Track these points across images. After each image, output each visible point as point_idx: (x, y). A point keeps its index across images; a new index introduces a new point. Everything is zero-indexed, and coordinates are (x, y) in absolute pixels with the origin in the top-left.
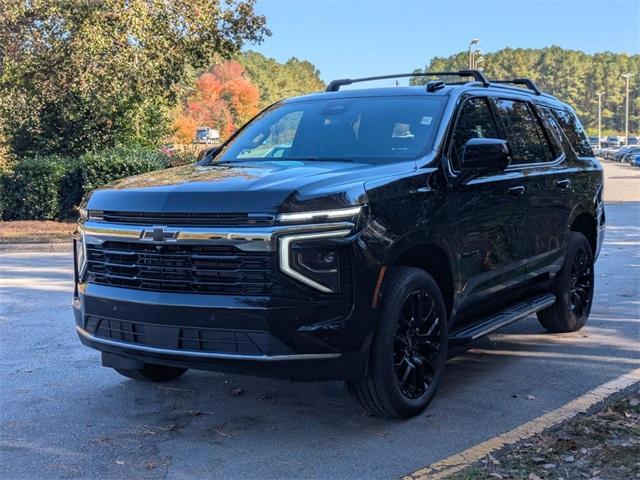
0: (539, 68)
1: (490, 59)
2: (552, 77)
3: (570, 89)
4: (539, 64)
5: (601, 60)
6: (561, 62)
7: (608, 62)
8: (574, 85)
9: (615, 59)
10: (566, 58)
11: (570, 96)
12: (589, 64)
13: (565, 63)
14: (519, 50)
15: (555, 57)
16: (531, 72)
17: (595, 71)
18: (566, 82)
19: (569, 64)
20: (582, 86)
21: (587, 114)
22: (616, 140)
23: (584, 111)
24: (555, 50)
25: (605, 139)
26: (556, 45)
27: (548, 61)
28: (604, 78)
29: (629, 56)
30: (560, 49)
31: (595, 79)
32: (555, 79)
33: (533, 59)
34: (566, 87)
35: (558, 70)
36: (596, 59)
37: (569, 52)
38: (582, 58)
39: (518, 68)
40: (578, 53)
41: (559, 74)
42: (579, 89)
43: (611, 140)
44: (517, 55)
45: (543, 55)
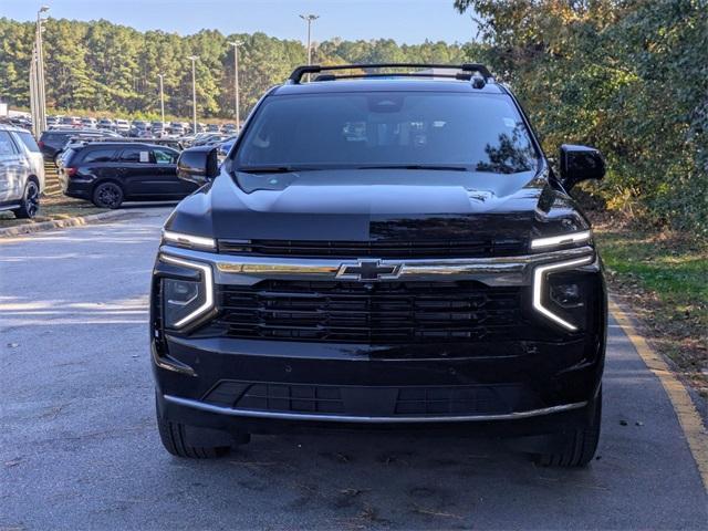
0: (87, 43)
1: (30, 29)
2: (102, 54)
3: (122, 68)
4: (86, 38)
5: (153, 39)
6: (112, 38)
7: (161, 42)
8: (127, 65)
9: (168, 38)
10: (117, 34)
11: (123, 76)
12: (142, 43)
13: (116, 39)
14: (63, 21)
15: (103, 32)
16: (79, 47)
17: (148, 51)
18: (117, 60)
19: (120, 41)
20: (134, 65)
21: (142, 96)
22: (180, 126)
23: (139, 93)
24: (103, 24)
25: (168, 125)
26: (105, 19)
27: (97, 36)
28: (158, 59)
29: (182, 36)
30: (108, 23)
31: (149, 59)
32: (106, 56)
33: (81, 32)
34: (118, 66)
35: (109, 47)
36: (148, 37)
37: (119, 28)
38: (134, 35)
39: (63, 42)
40: (129, 28)
41: (110, 51)
42: (132, 69)
43: (175, 125)
44: (61, 27)
45: (91, 30)
